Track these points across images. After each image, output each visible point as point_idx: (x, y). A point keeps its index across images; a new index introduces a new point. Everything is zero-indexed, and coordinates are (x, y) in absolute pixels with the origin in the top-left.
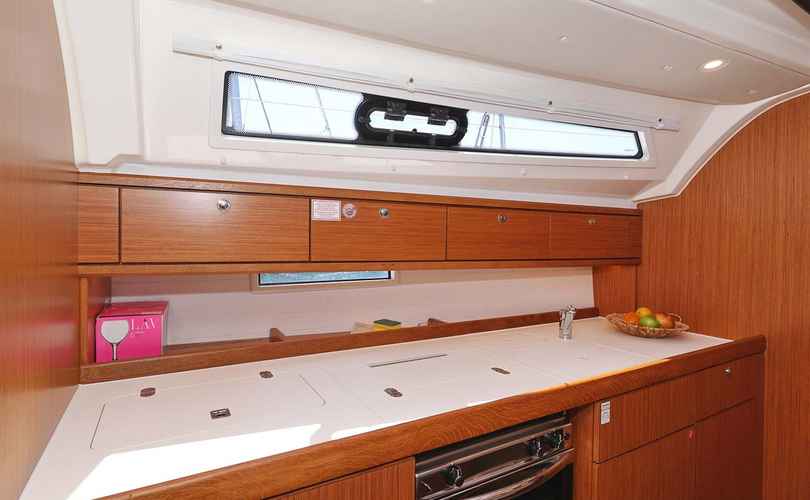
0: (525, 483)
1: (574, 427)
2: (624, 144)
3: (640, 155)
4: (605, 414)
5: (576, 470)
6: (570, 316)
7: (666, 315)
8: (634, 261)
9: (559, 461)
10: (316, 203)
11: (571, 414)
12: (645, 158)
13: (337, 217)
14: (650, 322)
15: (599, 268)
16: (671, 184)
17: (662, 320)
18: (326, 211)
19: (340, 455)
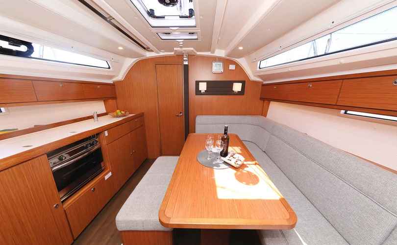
0: (86, 154)
1: (99, 139)
3: (109, 68)
4: (106, 133)
5: (102, 148)
6: (95, 116)
7: (123, 111)
8: (115, 98)
9: (96, 148)
11: (98, 134)
12: (111, 69)
14: (120, 113)
15: (105, 99)
16: (120, 77)
17: (123, 112)
19: (15, 158)
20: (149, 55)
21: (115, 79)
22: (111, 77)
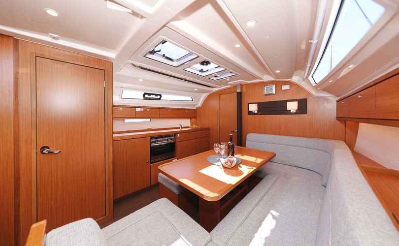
1: (175, 137)
2: (189, 99)
3: (193, 100)
4: (178, 135)
8: (195, 117)
10: (136, 109)
13: (140, 110)
15: (191, 118)
16: (199, 104)
18: (137, 110)
20: (215, 90)
21: (197, 106)
22: (195, 105)
